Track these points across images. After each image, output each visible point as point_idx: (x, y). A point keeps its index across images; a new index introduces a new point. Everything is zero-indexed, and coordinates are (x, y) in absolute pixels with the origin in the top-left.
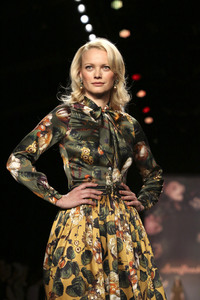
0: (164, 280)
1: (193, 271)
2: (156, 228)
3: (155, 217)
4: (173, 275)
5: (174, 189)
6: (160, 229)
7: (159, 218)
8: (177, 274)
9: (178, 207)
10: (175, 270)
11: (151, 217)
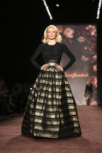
1: (79, 76)
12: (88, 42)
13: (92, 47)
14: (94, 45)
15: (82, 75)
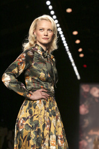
0: (89, 138)
2: (85, 111)
3: (85, 105)
4: (94, 135)
5: (95, 91)
6: (87, 112)
7: (87, 106)
8: (96, 135)
9: (97, 101)
10: (95, 133)
11: (83, 105)
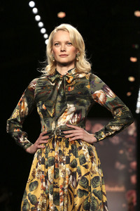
12: (125, 144)
13: (130, 150)
14: (132, 148)
15: (117, 189)
